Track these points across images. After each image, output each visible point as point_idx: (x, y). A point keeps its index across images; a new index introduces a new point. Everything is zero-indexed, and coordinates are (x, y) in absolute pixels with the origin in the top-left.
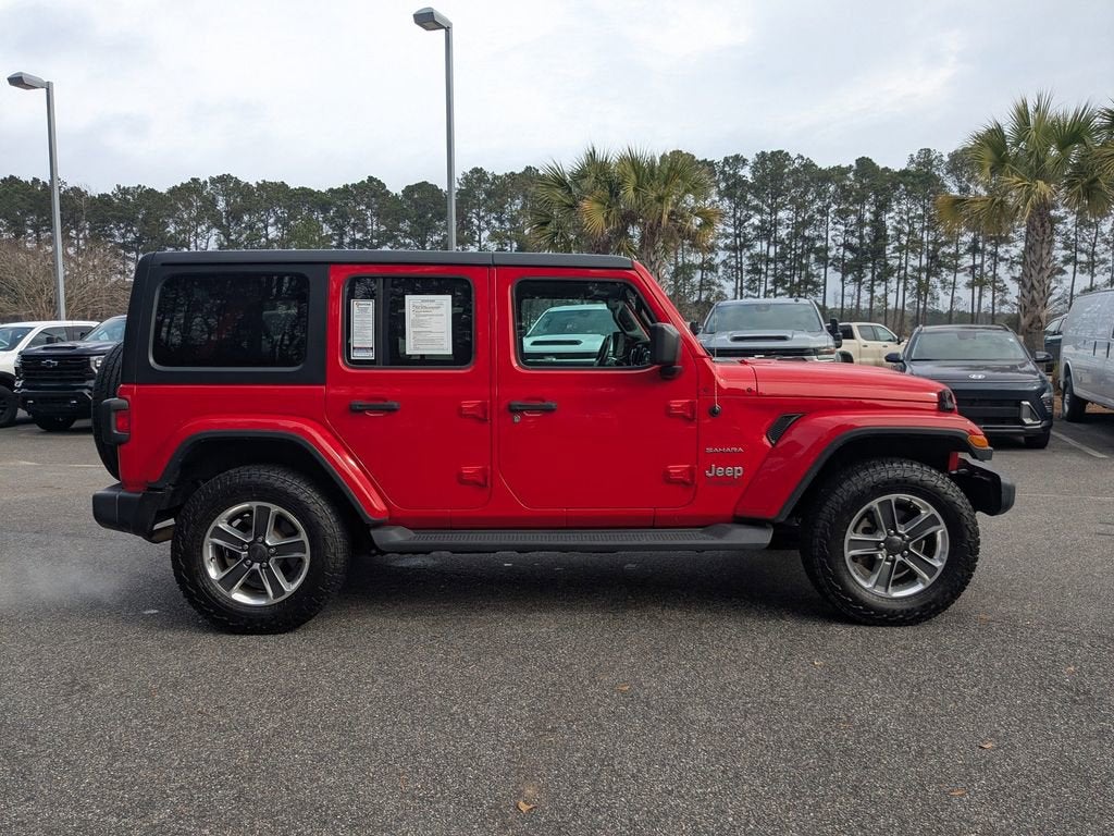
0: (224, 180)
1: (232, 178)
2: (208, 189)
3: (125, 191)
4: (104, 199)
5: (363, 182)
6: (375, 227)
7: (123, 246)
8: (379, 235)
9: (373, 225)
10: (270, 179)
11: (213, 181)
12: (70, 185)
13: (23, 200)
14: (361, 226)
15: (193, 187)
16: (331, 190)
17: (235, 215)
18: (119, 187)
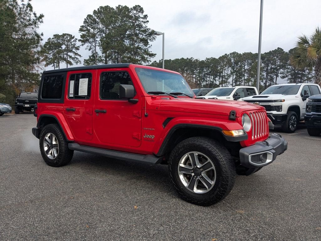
0: (234, 53)
1: (236, 53)
2: (229, 56)
3: (208, 59)
4: (203, 62)
5: (276, 49)
6: (279, 63)
7: (207, 74)
8: (279, 66)
9: (278, 63)
10: (247, 52)
11: (231, 54)
12: (195, 59)
13: (184, 64)
14: (274, 63)
15: (225, 56)
16: (265, 53)
17: (236, 63)
18: (207, 58)
